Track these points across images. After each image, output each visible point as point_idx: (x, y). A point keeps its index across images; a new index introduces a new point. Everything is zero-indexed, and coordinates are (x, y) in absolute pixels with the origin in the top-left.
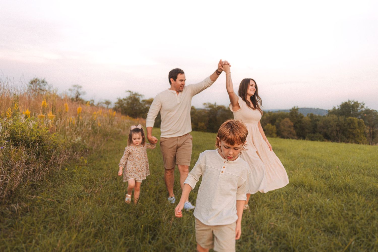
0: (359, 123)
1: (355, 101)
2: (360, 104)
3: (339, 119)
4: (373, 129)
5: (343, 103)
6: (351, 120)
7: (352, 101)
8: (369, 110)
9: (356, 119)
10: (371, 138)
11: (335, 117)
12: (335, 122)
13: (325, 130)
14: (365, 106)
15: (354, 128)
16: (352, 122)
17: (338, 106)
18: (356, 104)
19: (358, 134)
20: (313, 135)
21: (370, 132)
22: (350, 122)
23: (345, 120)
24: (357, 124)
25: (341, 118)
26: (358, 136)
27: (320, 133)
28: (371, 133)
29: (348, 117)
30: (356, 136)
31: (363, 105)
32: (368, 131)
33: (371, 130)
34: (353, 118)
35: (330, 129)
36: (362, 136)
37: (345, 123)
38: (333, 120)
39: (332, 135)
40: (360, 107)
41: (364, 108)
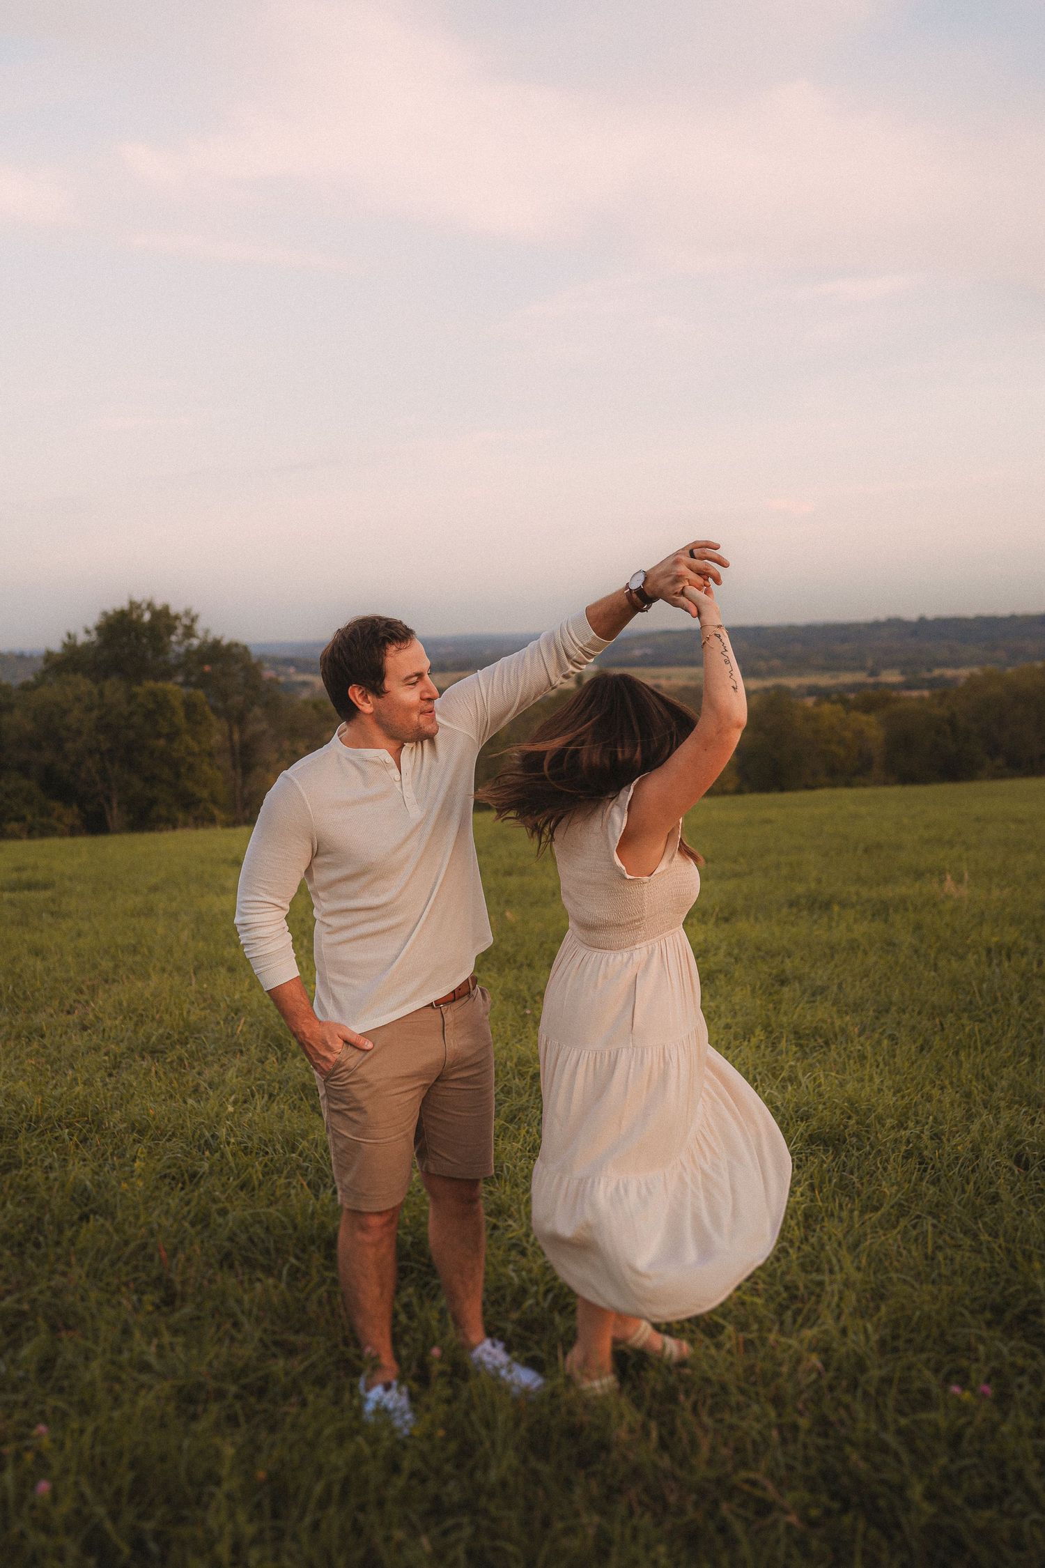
0: (190, 707)
1: (158, 605)
2: (177, 617)
3: (101, 694)
4: (242, 732)
5: (105, 614)
6: (153, 694)
7: (144, 606)
8: (216, 644)
9: (174, 689)
10: (239, 770)
11: (84, 685)
12: (89, 709)
13: (47, 757)
14: (199, 628)
15: (172, 736)
16: (161, 704)
17: (87, 632)
18: (164, 620)
19: (190, 760)
21: (232, 747)
22: (151, 706)
23: (132, 697)
24: (181, 714)
25: (114, 689)
26: (191, 768)
27: (24, 769)
28: (237, 750)
29: (140, 684)
30: (183, 770)
31: (193, 620)
32: (217, 739)
33: (236, 736)
34: (160, 684)
35: (69, 746)
36: (205, 767)
37: (132, 714)
38: (78, 699)
39: (83, 775)
40: (180, 631)
41: (198, 638)
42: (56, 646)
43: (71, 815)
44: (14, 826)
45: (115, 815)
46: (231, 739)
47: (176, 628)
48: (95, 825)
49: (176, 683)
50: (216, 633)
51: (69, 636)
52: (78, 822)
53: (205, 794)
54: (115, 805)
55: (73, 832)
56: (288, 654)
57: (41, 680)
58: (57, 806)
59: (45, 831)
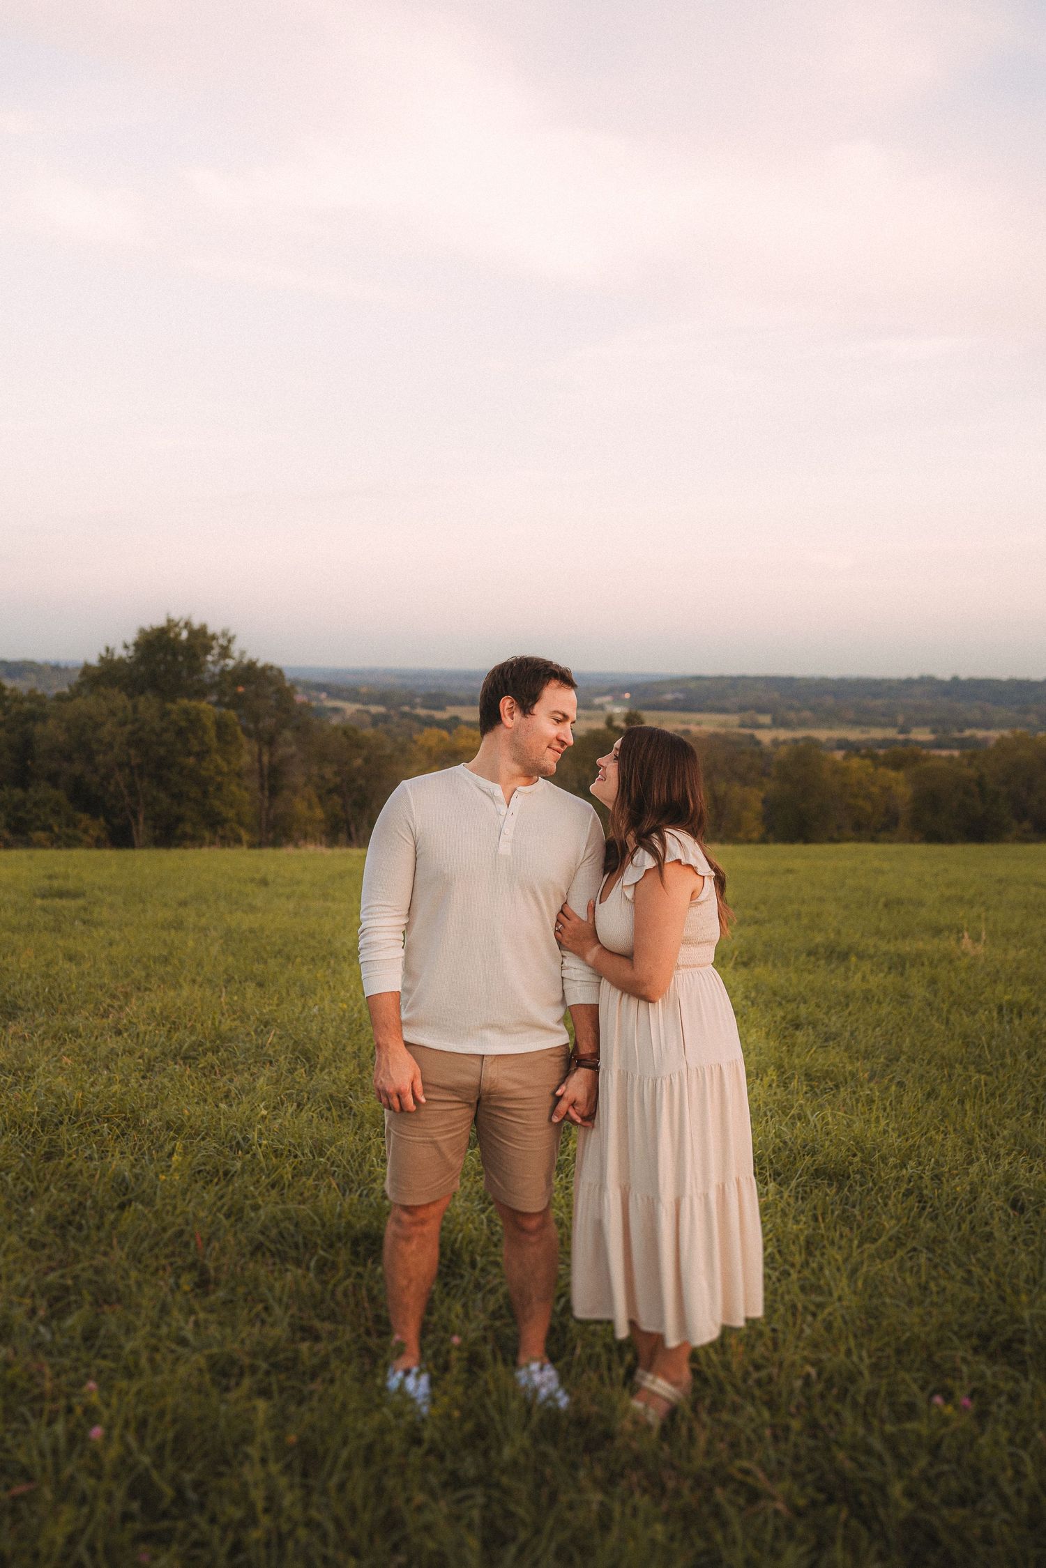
0: (221, 726)
1: (196, 624)
2: (214, 637)
3: (135, 708)
4: (272, 755)
5: (142, 631)
6: (186, 712)
7: (182, 624)
8: (251, 666)
9: (207, 708)
10: (267, 793)
11: (120, 699)
12: (123, 724)
13: (77, 768)
14: (235, 649)
15: (201, 756)
16: (194, 722)
17: (126, 647)
18: (201, 640)
19: (219, 779)
20: (18, 793)
21: (261, 769)
22: (183, 724)
23: (165, 714)
24: (212, 733)
25: (148, 705)
26: (219, 787)
27: (53, 779)
28: (266, 772)
29: (173, 701)
30: (211, 789)
31: (230, 641)
32: (246, 759)
33: (265, 759)
34: (193, 703)
35: (99, 758)
36: (233, 788)
37: (164, 730)
38: (112, 713)
39: (112, 788)
40: (216, 651)
41: (234, 659)
42: (94, 660)
43: (96, 827)
44: (40, 835)
45: (141, 829)
46: (260, 761)
47: (212, 648)
48: (121, 838)
49: (209, 703)
50: (251, 655)
51: (107, 650)
52: (103, 836)
53: (231, 814)
54: (141, 819)
55: (98, 844)
56: (321, 679)
57: (76, 691)
58: (84, 818)
59: (70, 842)
